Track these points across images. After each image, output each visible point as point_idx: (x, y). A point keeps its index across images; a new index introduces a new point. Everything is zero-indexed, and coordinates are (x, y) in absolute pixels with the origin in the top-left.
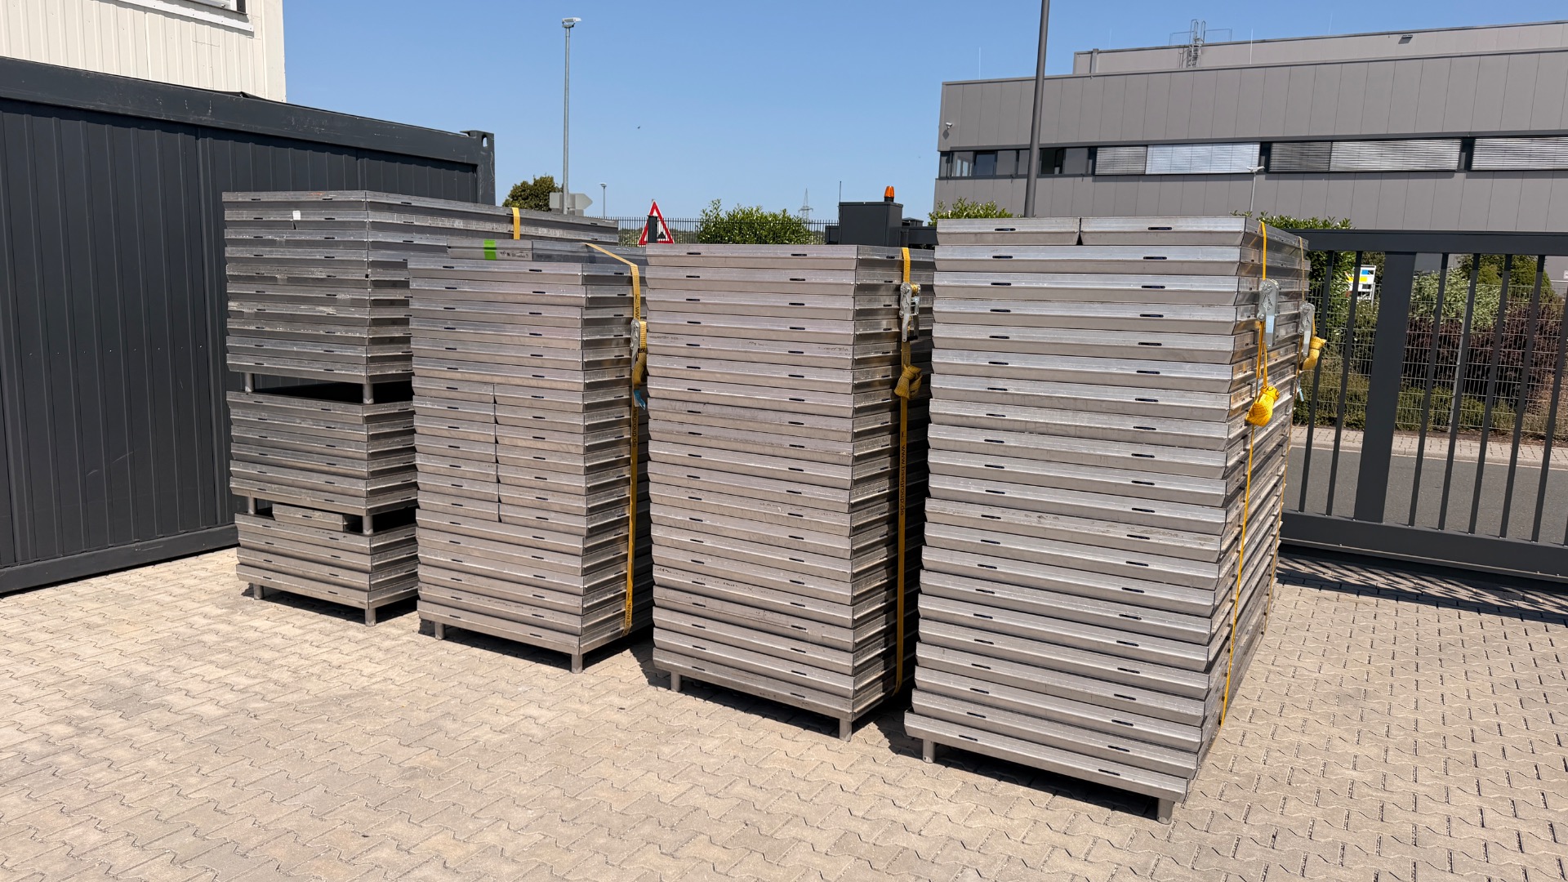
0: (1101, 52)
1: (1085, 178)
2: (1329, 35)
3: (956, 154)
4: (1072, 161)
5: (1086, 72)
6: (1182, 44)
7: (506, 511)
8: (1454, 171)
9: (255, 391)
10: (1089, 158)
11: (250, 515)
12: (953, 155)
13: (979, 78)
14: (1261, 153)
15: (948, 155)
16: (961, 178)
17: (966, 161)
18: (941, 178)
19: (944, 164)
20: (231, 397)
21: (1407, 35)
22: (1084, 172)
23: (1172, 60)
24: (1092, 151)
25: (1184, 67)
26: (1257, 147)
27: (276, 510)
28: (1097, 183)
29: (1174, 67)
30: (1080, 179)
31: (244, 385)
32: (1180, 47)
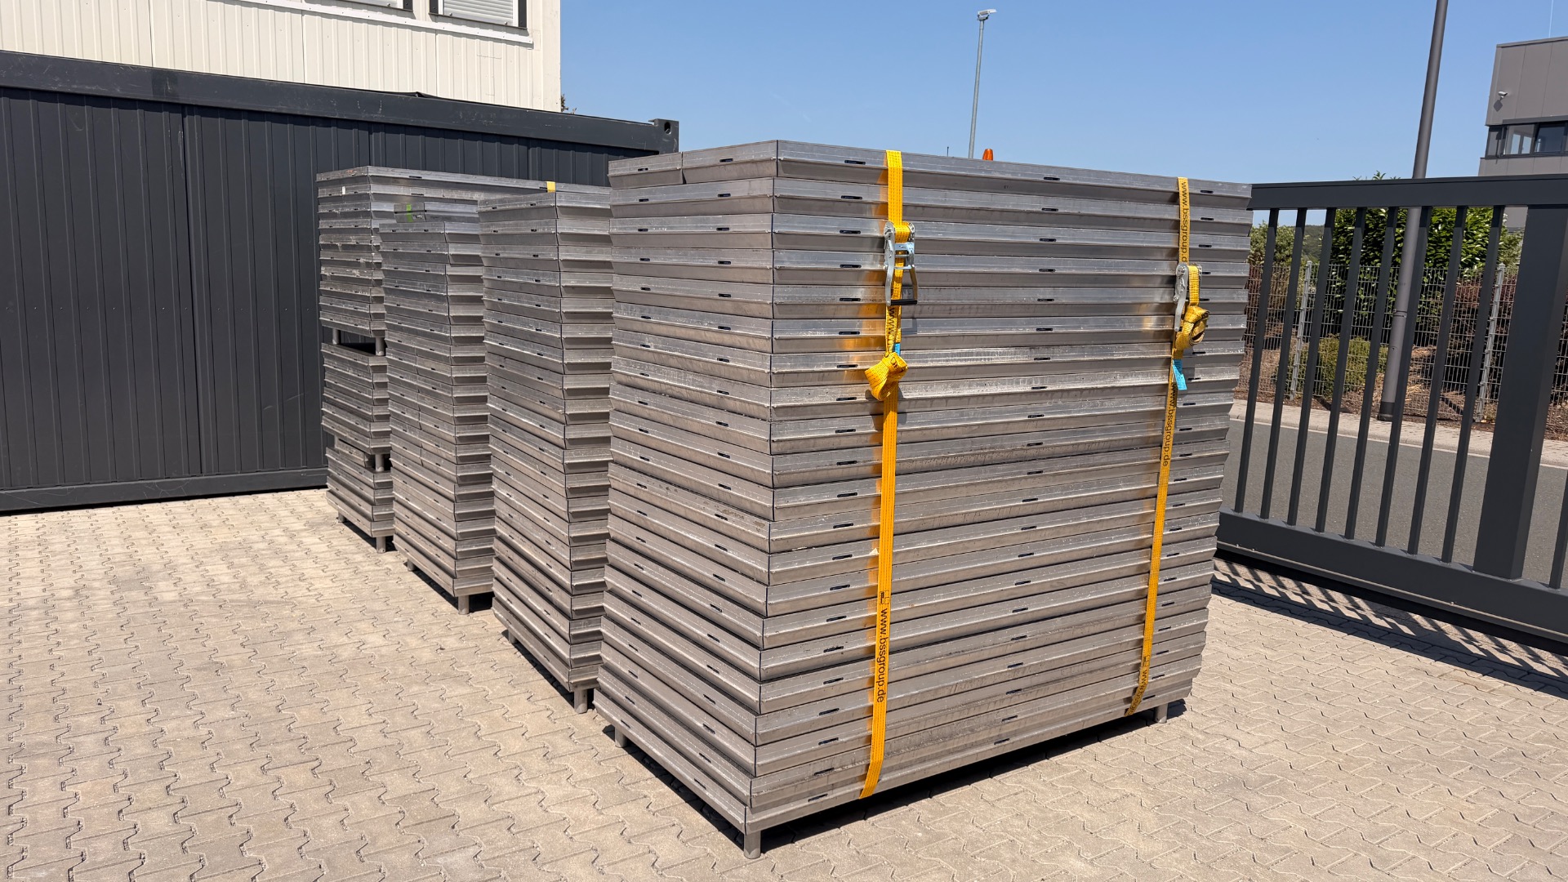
3: (1511, 129)
9: (340, 344)
12: (1506, 129)
13: (1549, 36)
15: (1499, 131)
16: (1520, 156)
17: (1528, 135)
18: (1488, 157)
19: (1494, 141)
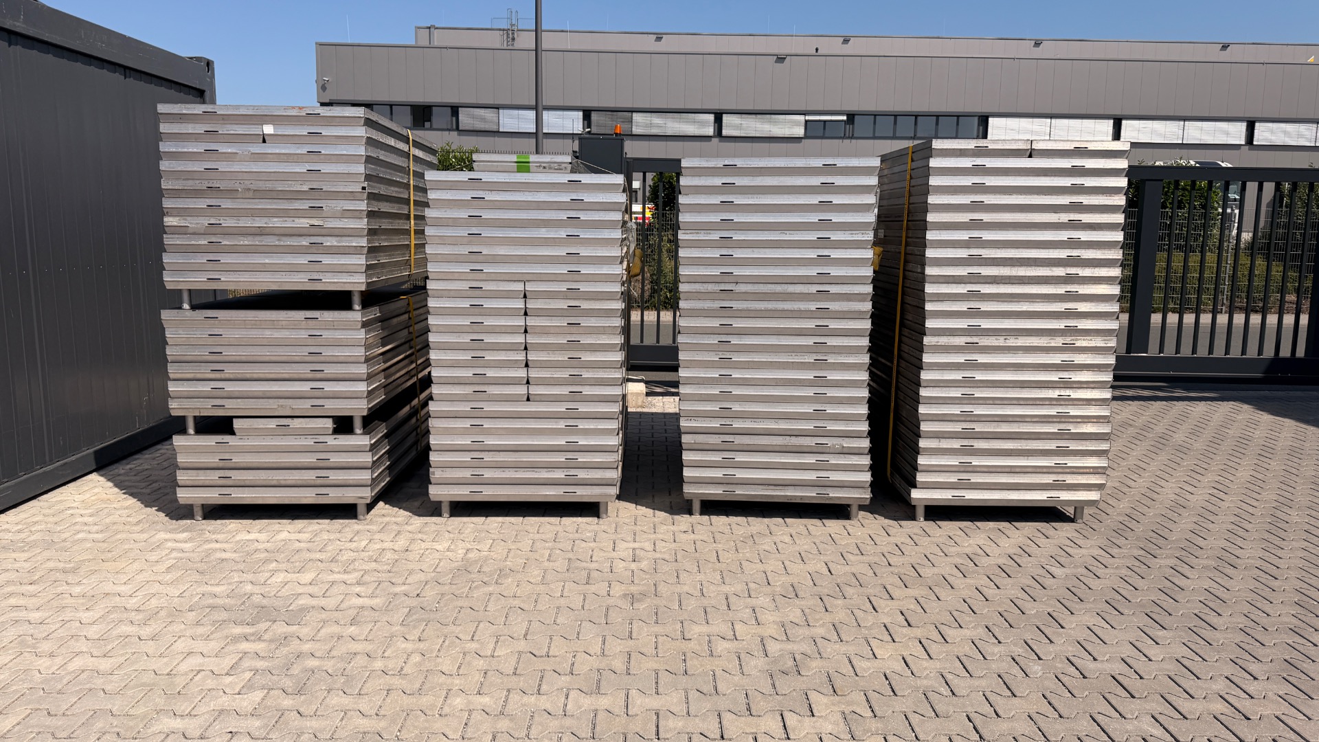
0: (437, 28)
1: (451, 132)
2: (607, 30)
4: (440, 118)
5: (427, 44)
6: (502, 28)
7: (534, 390)
8: (711, 137)
9: (194, 307)
10: (452, 116)
11: (191, 435)
13: (349, 41)
14: (584, 119)
20: (166, 315)
21: (660, 36)
22: (449, 127)
23: (496, 40)
24: (455, 110)
25: (505, 47)
26: (581, 114)
27: (237, 424)
28: (461, 137)
29: (498, 46)
30: (447, 132)
31: (182, 303)
32: (500, 30)
